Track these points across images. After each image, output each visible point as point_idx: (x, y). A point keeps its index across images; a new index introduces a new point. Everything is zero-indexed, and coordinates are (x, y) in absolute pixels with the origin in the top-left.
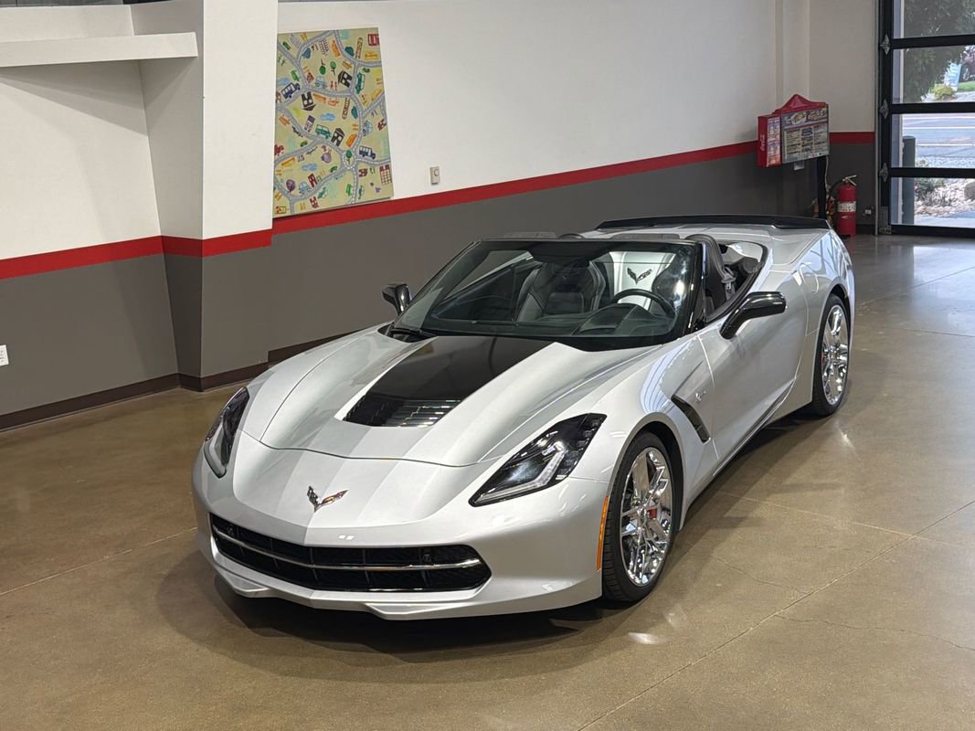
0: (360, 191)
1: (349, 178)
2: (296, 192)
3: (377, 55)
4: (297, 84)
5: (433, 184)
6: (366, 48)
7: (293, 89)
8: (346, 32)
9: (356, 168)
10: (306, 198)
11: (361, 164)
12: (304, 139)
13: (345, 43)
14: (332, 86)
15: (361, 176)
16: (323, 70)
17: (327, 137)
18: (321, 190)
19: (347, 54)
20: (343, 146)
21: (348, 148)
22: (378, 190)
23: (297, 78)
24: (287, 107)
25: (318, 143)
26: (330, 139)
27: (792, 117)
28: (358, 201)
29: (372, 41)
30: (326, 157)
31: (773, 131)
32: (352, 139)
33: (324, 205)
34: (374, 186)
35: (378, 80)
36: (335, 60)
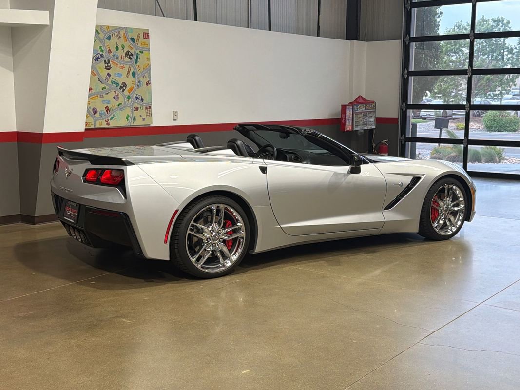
0: (134, 118)
1: (128, 111)
2: (97, 115)
3: (148, 45)
4: (102, 54)
5: (174, 120)
6: (142, 39)
7: (100, 57)
8: (131, 29)
9: (132, 105)
10: (103, 119)
11: (135, 104)
12: (104, 86)
13: (130, 35)
14: (122, 58)
15: (135, 110)
16: (117, 48)
17: (117, 86)
18: (112, 116)
19: (131, 41)
20: (126, 92)
21: (128, 94)
22: (144, 119)
23: (102, 51)
24: (96, 66)
25: (112, 89)
26: (119, 87)
27: (358, 107)
28: (132, 124)
29: (145, 36)
30: (116, 97)
31: (349, 112)
32: (131, 90)
33: (113, 124)
34: (142, 117)
35: (147, 58)
36: (124, 44)
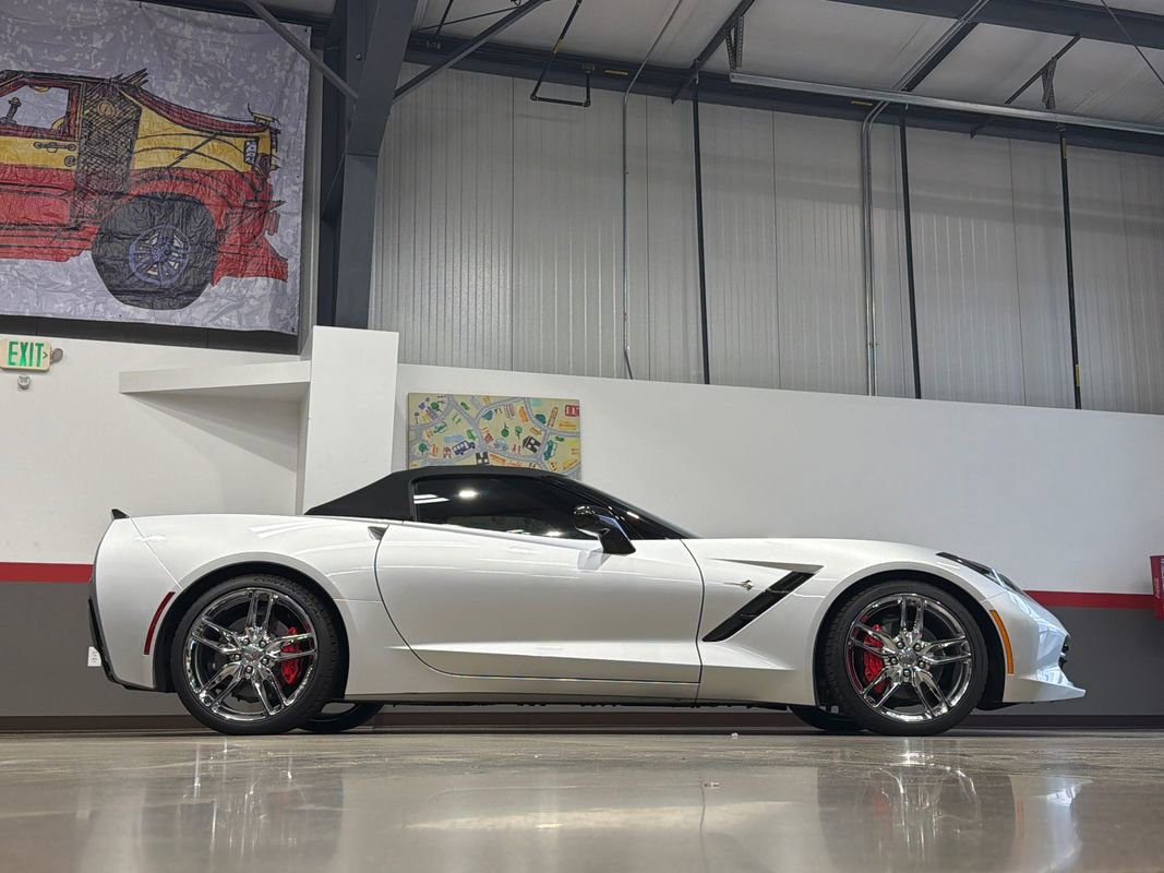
3: (576, 426)
4: (473, 443)
6: (561, 416)
7: (467, 447)
8: (537, 400)
13: (535, 411)
14: (514, 449)
16: (505, 433)
19: (536, 421)
23: (472, 437)
29: (571, 410)
35: (574, 450)
36: (522, 425)
